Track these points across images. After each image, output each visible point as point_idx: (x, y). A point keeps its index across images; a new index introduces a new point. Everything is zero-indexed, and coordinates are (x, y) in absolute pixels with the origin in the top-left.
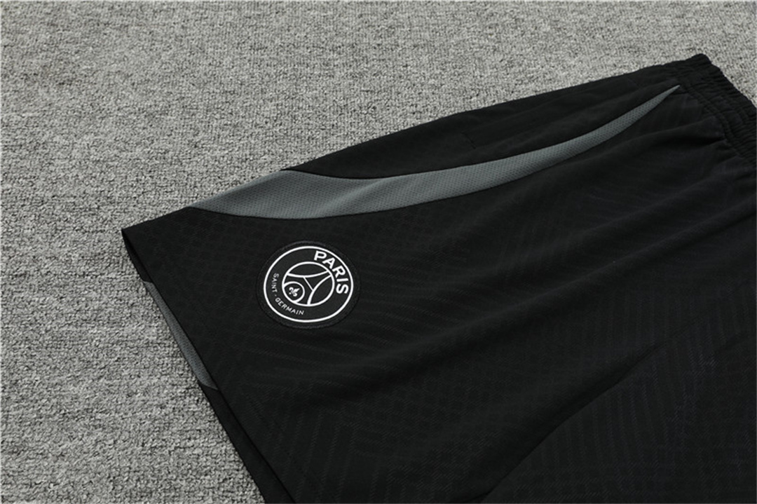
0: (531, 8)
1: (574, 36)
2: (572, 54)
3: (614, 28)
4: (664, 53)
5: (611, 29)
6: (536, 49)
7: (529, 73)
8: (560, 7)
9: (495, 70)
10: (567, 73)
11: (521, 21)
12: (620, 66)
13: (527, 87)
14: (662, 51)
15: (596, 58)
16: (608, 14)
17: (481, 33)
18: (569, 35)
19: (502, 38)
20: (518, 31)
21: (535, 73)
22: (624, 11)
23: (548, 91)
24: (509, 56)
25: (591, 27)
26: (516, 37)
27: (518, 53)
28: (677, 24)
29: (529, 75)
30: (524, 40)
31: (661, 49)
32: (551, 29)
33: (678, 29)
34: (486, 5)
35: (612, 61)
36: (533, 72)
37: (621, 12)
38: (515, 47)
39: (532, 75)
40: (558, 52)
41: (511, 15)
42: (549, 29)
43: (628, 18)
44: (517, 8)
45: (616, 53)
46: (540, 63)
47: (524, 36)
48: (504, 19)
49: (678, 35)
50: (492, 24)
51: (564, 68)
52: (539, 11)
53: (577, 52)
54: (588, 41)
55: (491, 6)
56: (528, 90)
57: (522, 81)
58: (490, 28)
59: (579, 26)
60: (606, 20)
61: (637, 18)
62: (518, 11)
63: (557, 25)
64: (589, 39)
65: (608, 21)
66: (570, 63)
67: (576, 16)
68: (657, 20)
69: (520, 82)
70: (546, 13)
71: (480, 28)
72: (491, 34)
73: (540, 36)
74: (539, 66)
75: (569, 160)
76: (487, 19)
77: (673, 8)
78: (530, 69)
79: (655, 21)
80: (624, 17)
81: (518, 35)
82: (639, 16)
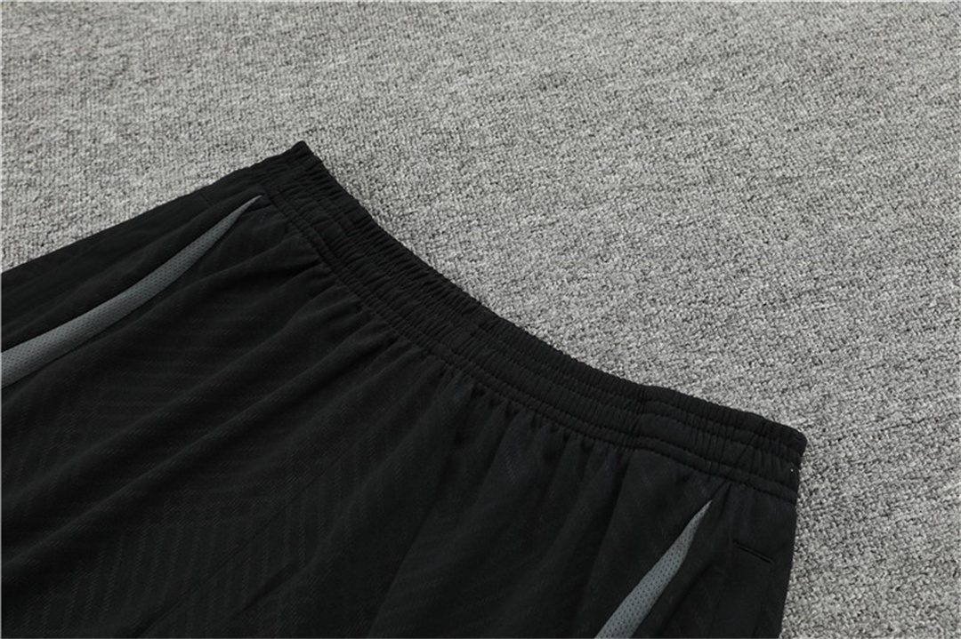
0: (94, 111)
1: (148, 143)
2: (141, 170)
3: (208, 119)
4: (272, 144)
5: (203, 121)
6: (89, 172)
7: (72, 212)
8: (137, 102)
9: (24, 215)
10: (128, 200)
11: (76, 132)
12: (205, 175)
13: (65, 233)
14: (270, 142)
15: (174, 169)
16: (203, 100)
17: (16, 163)
18: (141, 141)
19: (44, 164)
20: (69, 149)
21: (80, 210)
22: (226, 91)
23: (94, 233)
24: (49, 190)
25: (176, 124)
26: (64, 159)
27: (62, 183)
28: (298, 98)
29: (70, 215)
30: (75, 162)
31: (268, 140)
32: (117, 137)
33: (297, 104)
34: (31, 119)
35: (196, 169)
36: (77, 209)
37: (222, 94)
38: (59, 174)
39: (75, 213)
40: (120, 171)
41: (64, 128)
42: (113, 138)
43: (231, 101)
44: (73, 115)
45: (204, 157)
46: (90, 192)
47: (76, 156)
48: (53, 135)
49: (295, 114)
50: (32, 147)
51: (125, 193)
52: (105, 113)
53: (148, 165)
54: (168, 146)
55: (38, 119)
56: (65, 238)
57: (59, 225)
58: (29, 152)
59: (158, 125)
60: (198, 109)
61: (243, 99)
62: (75, 119)
63: (126, 130)
64: (168, 143)
65: (200, 111)
66: (135, 185)
67: (157, 111)
68: (271, 97)
69: (55, 228)
70: (114, 115)
71: (14, 155)
72: (28, 162)
73: (98, 152)
74: (88, 198)
76: (28, 139)
77: (297, 73)
78: (75, 205)
79: (267, 98)
80: (225, 100)
81: (69, 155)
82: (246, 95)
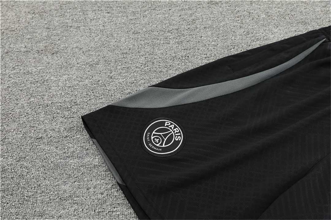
0: (256, 7)
1: (276, 19)
2: (276, 27)
3: (294, 14)
4: (318, 24)
5: (293, 14)
6: (259, 25)
7: (257, 37)
8: (269, 6)
9: (241, 36)
10: (274, 35)
11: (252, 13)
12: (298, 31)
13: (256, 43)
14: (317, 23)
15: (287, 28)
16: (291, 8)
17: (234, 20)
18: (274, 18)
19: (244, 22)
20: (251, 18)
21: (259, 37)
22: (298, 6)
23: (266, 44)
24: (247, 30)
25: (284, 14)
26: (250, 21)
27: (251, 28)
28: (324, 10)
29: (256, 38)
30: (254, 22)
31: (316, 22)
32: (266, 16)
33: (324, 12)
34: (235, 7)
35: (294, 29)
36: (258, 36)
37: (297, 7)
38: (249, 25)
39: (258, 37)
40: (269, 26)
41: (247, 11)
42: (264, 16)
43: (301, 9)
44: (250, 8)
45: (296, 25)
46: (261, 32)
47: (253, 20)
48: (244, 13)
49: (324, 15)
50: (238, 16)
51: (272, 33)
52: (259, 8)
53: (278, 26)
54: (283, 21)
55: (238, 8)
56: (256, 45)
57: (254, 41)
58: (238, 17)
59: (278, 14)
60: (290, 10)
61: (305, 9)
62: (250, 9)
63: (268, 14)
64: (283, 19)
65: (291, 11)
66: (275, 31)
67: (277, 9)
68: (314, 9)
69: (253, 41)
70: (263, 9)
71: (233, 18)
72: (238, 20)
73: (261, 20)
74: (261, 33)
75: (277, 75)
76: (236, 13)
77: (321, 3)
78: (257, 35)
79: (313, 9)
80: (298, 9)
81: (251, 20)
82: (305, 7)
